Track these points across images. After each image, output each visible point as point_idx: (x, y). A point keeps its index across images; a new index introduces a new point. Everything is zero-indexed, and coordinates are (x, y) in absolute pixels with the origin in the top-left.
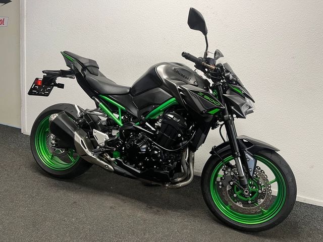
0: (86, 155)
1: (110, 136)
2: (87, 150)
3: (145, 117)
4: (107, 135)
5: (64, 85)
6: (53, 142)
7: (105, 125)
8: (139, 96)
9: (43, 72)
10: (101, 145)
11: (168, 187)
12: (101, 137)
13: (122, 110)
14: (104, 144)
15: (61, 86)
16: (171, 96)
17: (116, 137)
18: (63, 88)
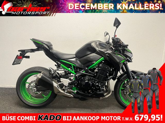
0: (60, 92)
1: (70, 80)
2: (60, 90)
3: (88, 68)
4: (69, 80)
5: (29, 56)
6: (35, 89)
7: (64, 75)
8: (83, 58)
9: (19, 51)
10: (66, 85)
11: (101, 99)
12: (66, 82)
13: (73, 66)
14: (68, 85)
15: (28, 57)
16: (101, 57)
17: (74, 80)
18: (29, 58)
